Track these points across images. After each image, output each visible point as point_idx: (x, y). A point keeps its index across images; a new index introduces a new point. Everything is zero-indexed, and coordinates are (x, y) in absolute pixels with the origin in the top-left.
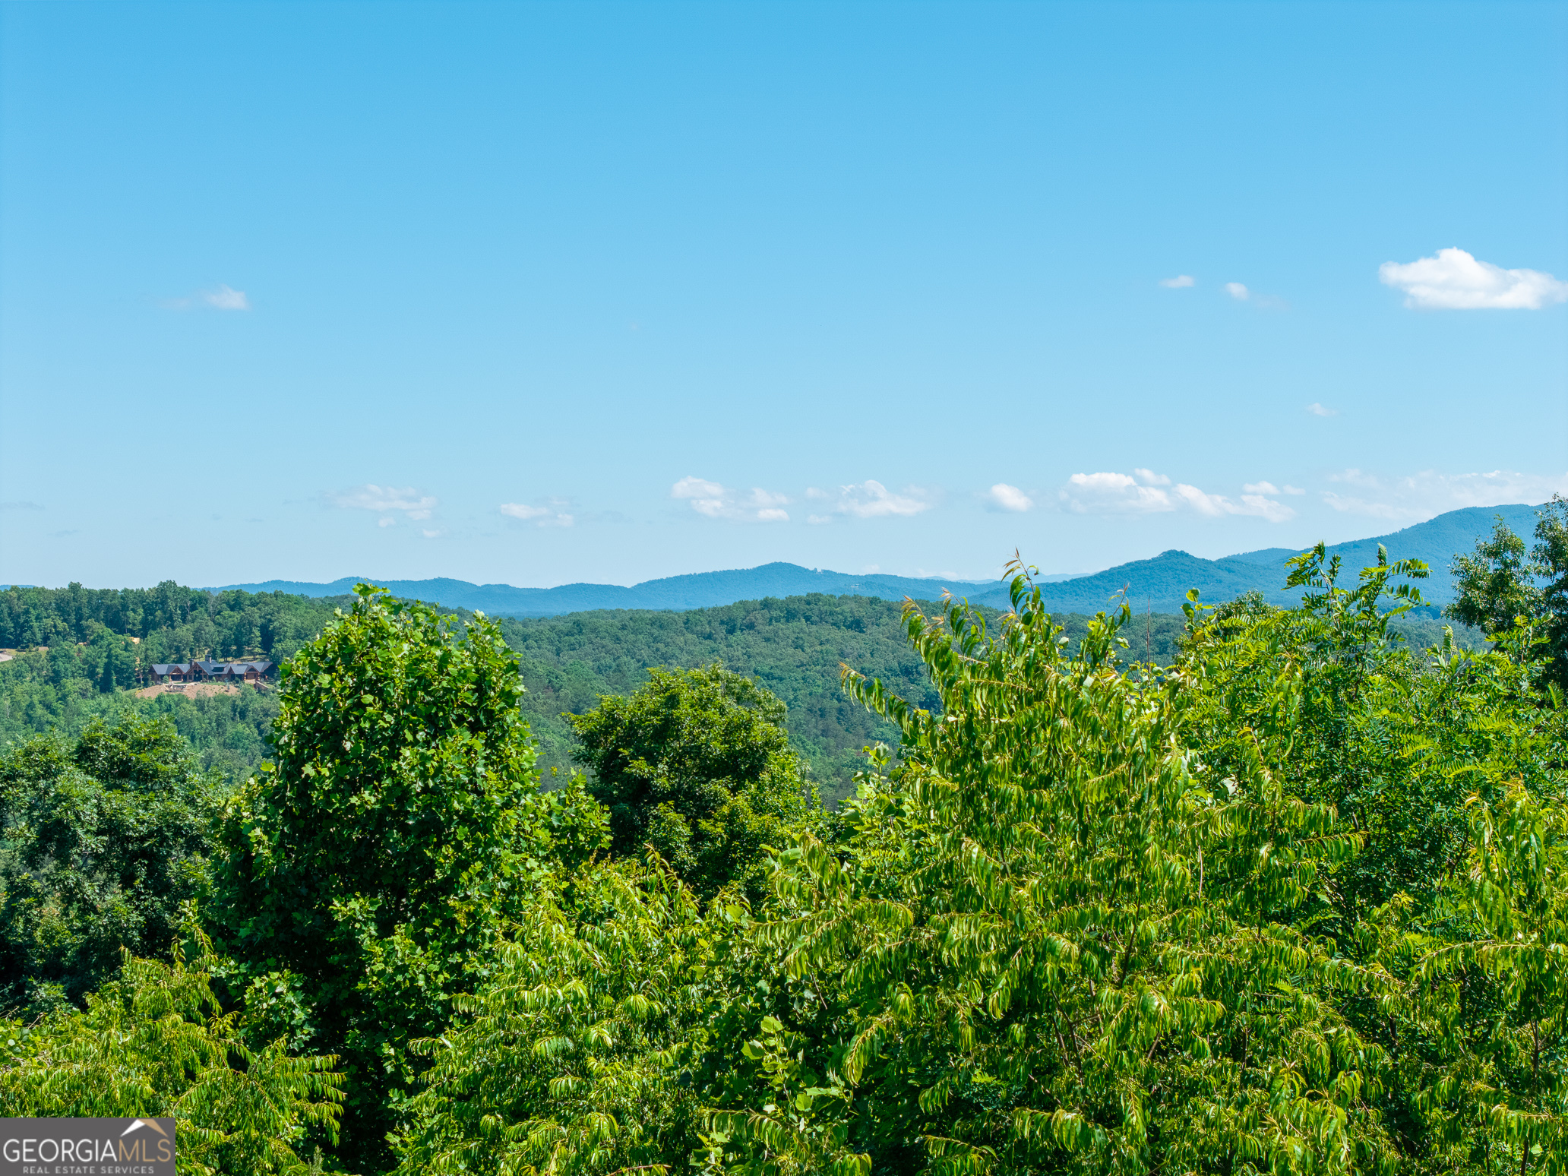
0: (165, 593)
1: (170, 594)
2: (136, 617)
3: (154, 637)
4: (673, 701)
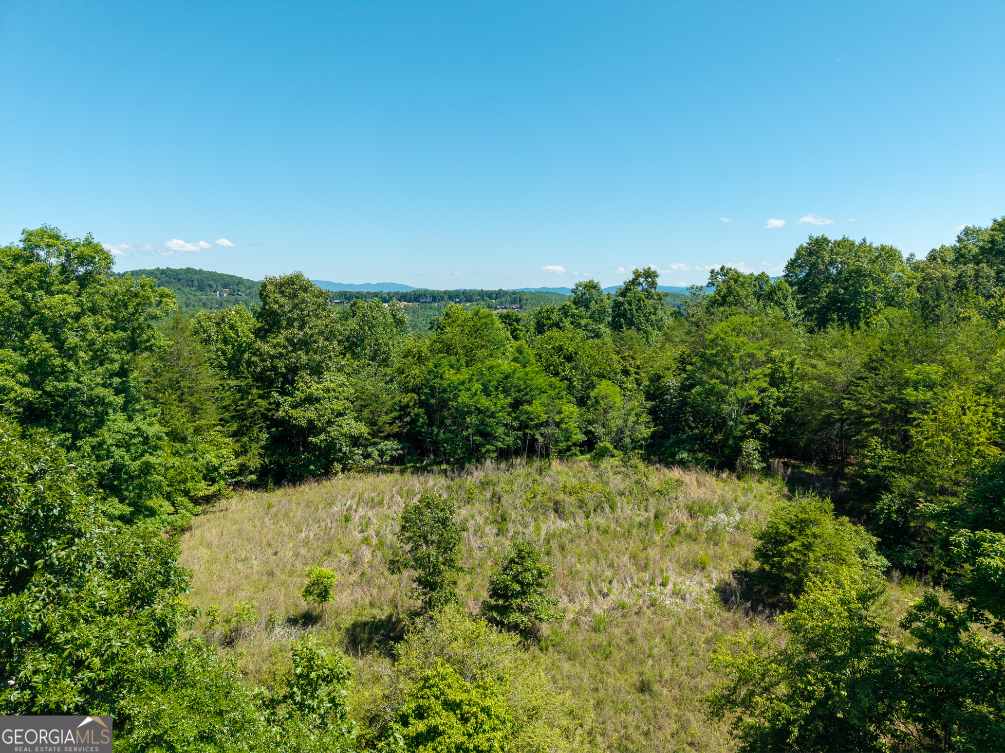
3: (497, 300)
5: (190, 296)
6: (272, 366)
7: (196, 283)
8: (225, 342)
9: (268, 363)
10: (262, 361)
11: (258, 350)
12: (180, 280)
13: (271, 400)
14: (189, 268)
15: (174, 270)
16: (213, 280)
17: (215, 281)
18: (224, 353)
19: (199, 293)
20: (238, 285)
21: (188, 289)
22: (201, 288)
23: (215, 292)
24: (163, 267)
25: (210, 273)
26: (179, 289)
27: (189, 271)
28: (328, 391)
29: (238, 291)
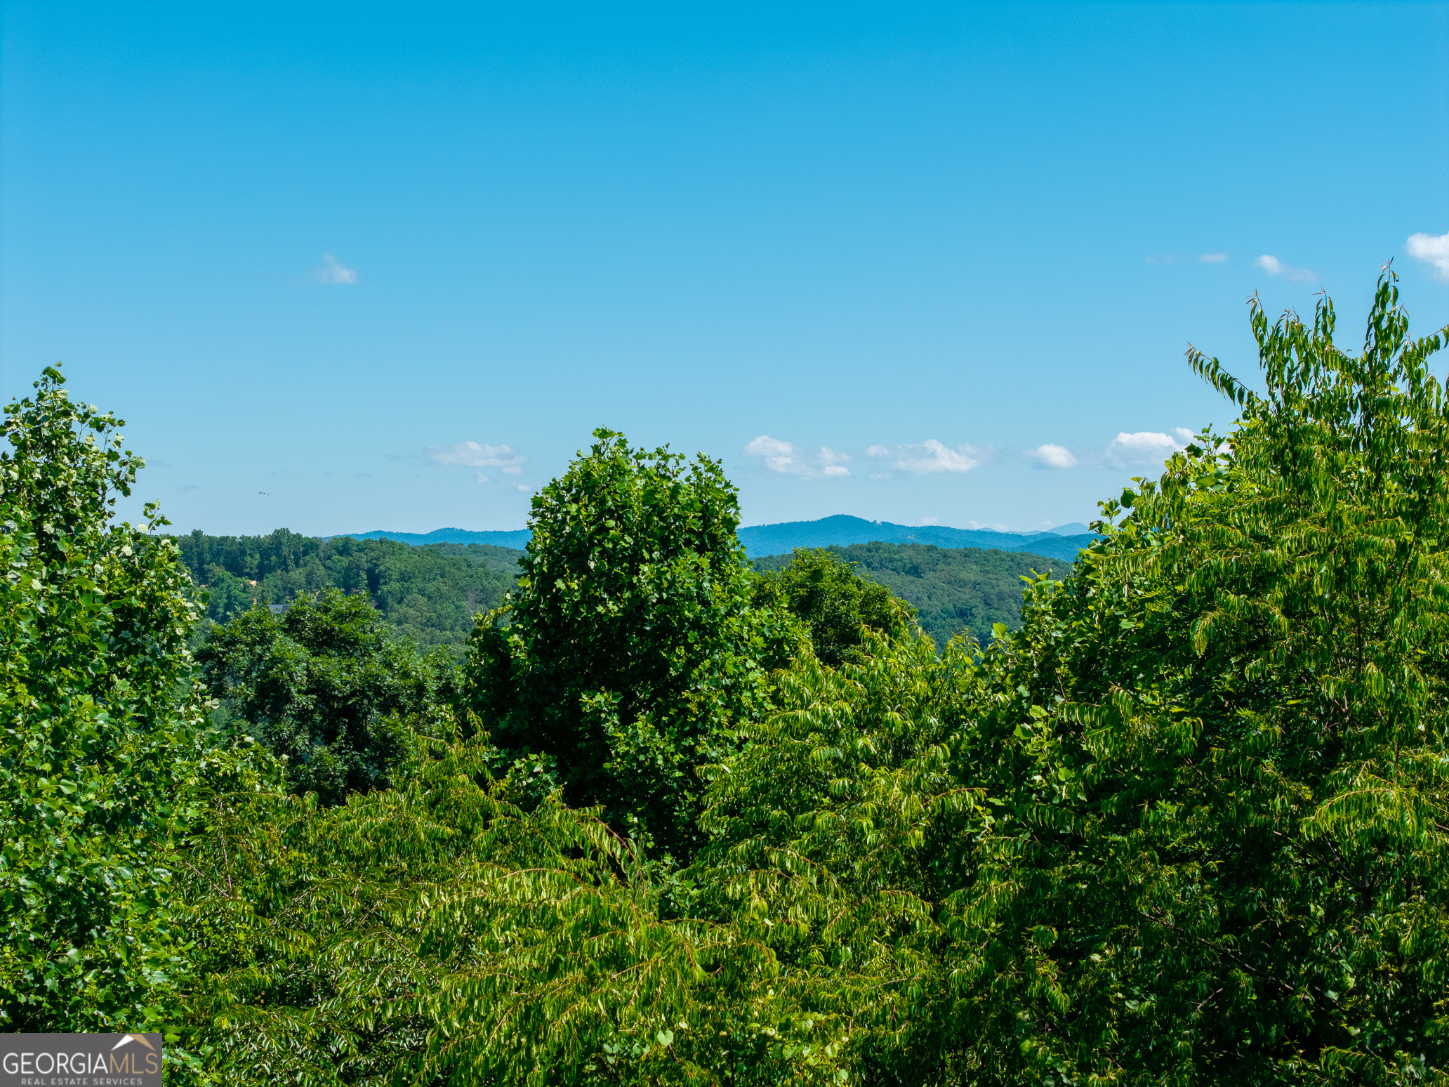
0: (279, 539)
1: (284, 540)
2: (253, 561)
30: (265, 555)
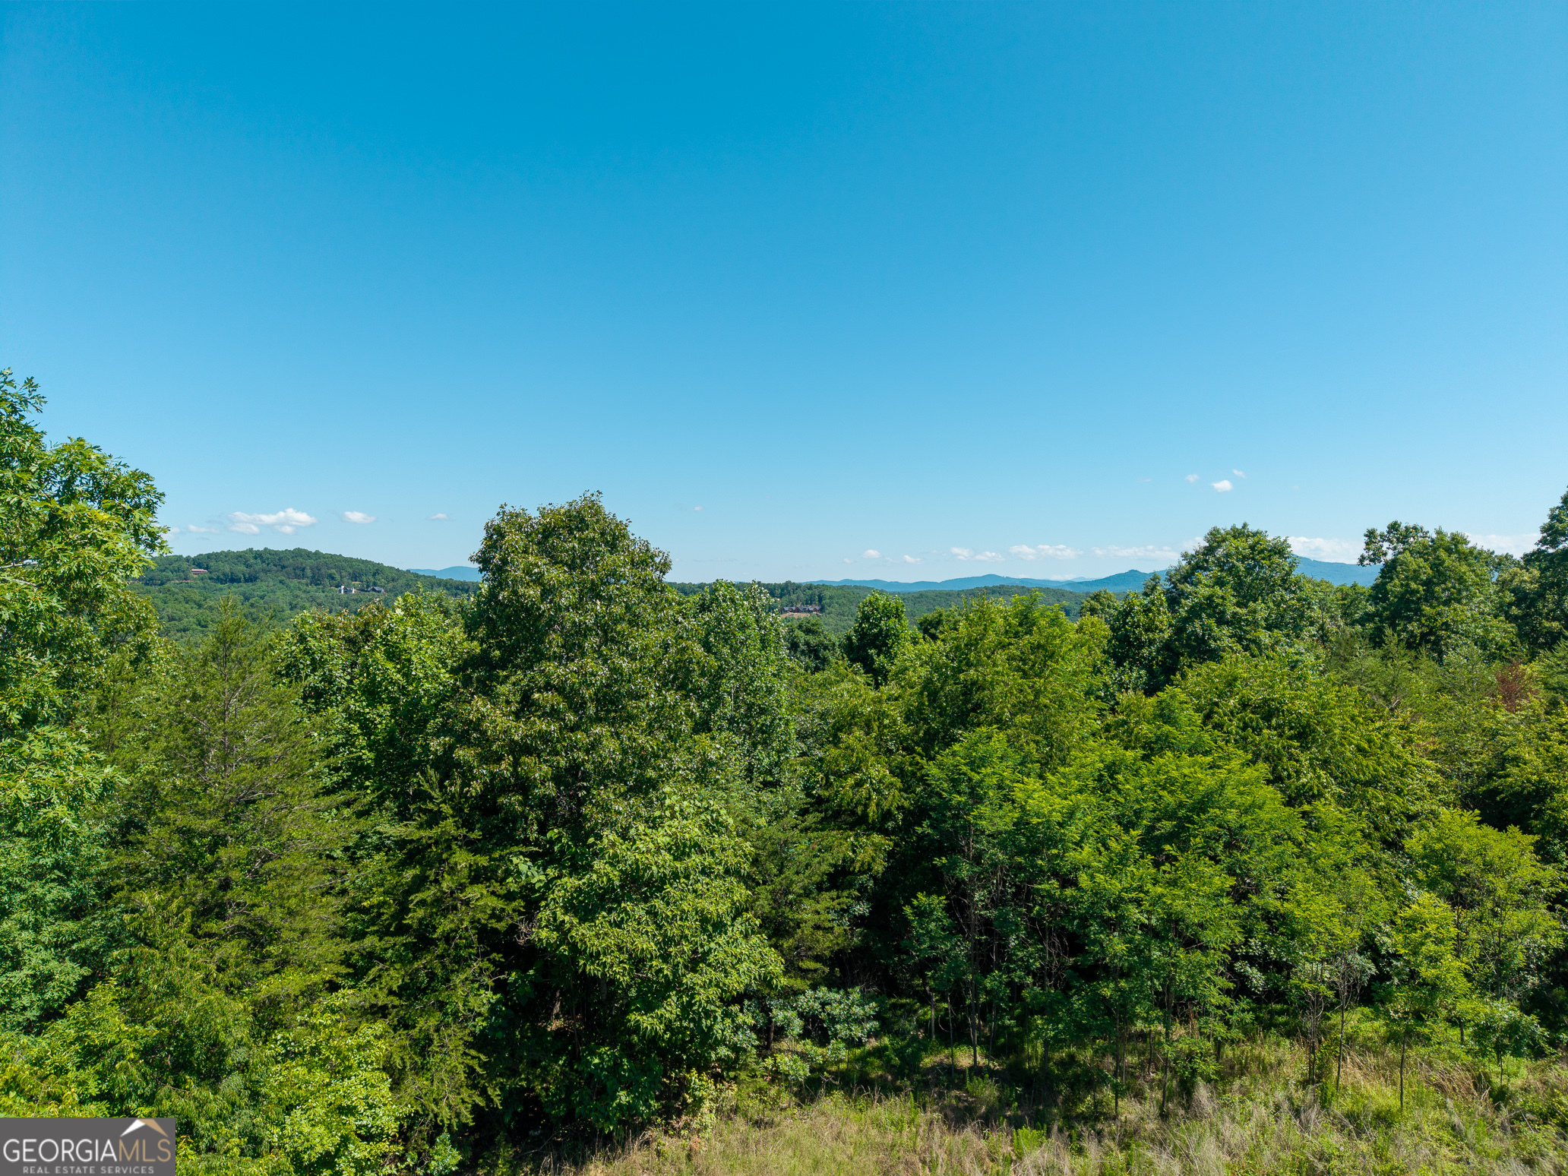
0: (788, 584)
2: (778, 592)
3: (784, 598)
4: (941, 615)
5: (298, 592)
6: (515, 774)
7: (309, 572)
8: (372, 694)
9: (505, 767)
10: (491, 758)
11: (476, 726)
12: (283, 567)
13: (512, 884)
14: (299, 550)
15: (276, 553)
16: (336, 567)
17: (340, 569)
18: (367, 728)
19: (312, 588)
20: (374, 575)
21: (296, 581)
22: (316, 581)
23: (338, 586)
24: (259, 547)
25: (332, 556)
26: (281, 582)
27: (299, 553)
28: (680, 850)
29: (375, 584)
30: (782, 590)
